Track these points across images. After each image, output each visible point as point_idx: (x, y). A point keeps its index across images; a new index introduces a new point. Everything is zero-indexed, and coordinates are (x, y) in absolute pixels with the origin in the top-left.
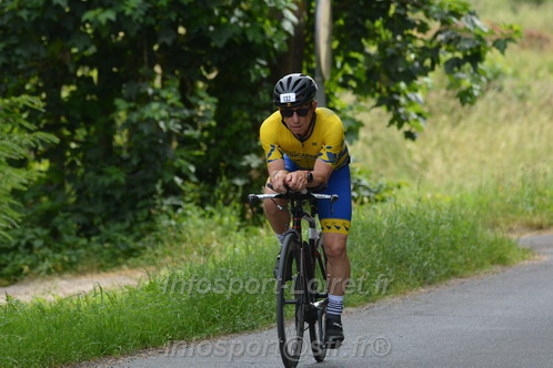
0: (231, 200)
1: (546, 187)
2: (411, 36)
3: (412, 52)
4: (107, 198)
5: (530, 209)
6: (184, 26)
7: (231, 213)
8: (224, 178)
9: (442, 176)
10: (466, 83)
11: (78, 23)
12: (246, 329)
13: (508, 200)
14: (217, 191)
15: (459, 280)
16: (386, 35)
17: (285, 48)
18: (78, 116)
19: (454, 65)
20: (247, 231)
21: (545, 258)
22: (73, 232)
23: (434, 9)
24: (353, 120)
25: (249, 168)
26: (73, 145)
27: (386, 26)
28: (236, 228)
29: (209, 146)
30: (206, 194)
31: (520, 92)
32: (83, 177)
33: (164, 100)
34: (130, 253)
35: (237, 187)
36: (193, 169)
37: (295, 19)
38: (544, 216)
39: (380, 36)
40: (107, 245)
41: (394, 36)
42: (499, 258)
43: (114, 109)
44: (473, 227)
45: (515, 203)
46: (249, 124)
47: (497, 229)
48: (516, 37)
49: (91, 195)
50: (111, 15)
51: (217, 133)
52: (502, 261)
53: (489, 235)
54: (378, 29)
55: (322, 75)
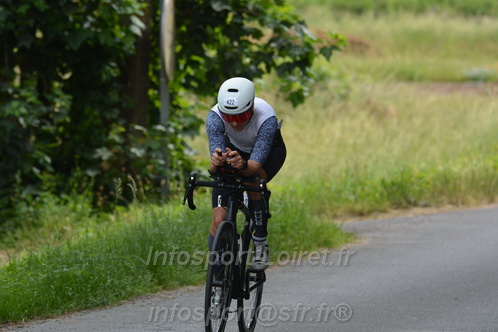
0: (84, 189)
1: (366, 178)
2: (246, 41)
3: (248, 56)
5: (352, 198)
6: (42, 31)
7: (84, 201)
8: (78, 169)
10: (297, 86)
12: (97, 305)
13: (333, 189)
14: (71, 180)
16: (224, 40)
17: (131, 52)
19: (286, 70)
20: (98, 216)
21: (366, 242)
23: (268, 19)
24: (195, 117)
25: (100, 160)
27: (224, 32)
28: (88, 214)
29: (64, 139)
30: (61, 183)
31: (343, 92)
33: (23, 99)
35: (89, 178)
36: (48, 160)
37: (141, 24)
38: (365, 203)
39: (218, 41)
41: (232, 42)
42: (325, 242)
44: (302, 214)
45: (339, 192)
46: (99, 121)
47: (323, 215)
48: (341, 46)
51: (71, 129)
52: (327, 244)
53: (316, 221)
54: (217, 34)
55: (166, 76)
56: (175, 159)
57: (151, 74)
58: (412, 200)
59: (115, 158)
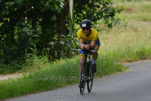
0: (46, 54)
1: (132, 50)
2: (95, 9)
3: (96, 14)
4: (12, 54)
5: (128, 56)
6: (33, 6)
7: (46, 58)
8: (44, 48)
9: (104, 47)
10: (110, 22)
11: (4, 5)
12: (50, 89)
14: (42, 51)
15: (108, 76)
16: (88, 9)
17: (61, 12)
18: (4, 31)
19: (106, 17)
20: (50, 62)
21: (132, 70)
22: (3, 63)
23: (101, 2)
25: (51, 45)
26: (3, 39)
27: (88, 6)
28: (47, 62)
29: (40, 39)
30: (39, 52)
31: (125, 24)
32: (5, 48)
33: (28, 27)
34: (19, 69)
35: (48, 50)
36: (35, 46)
37: (63, 4)
38: (132, 58)
39: (87, 9)
40: (12, 66)
41: (90, 9)
42: (119, 70)
43: (14, 29)
44: (112, 61)
45: (123, 55)
46: (51, 33)
47: (119, 62)
48: (123, 10)
49: (8, 53)
50: (13, 3)
51: (42, 36)
52: (120, 70)
53: (117, 64)
54: (86, 7)
55: (71, 20)
56: (74, 45)
57: (66, 19)
58: (146, 57)
59: (56, 45)
